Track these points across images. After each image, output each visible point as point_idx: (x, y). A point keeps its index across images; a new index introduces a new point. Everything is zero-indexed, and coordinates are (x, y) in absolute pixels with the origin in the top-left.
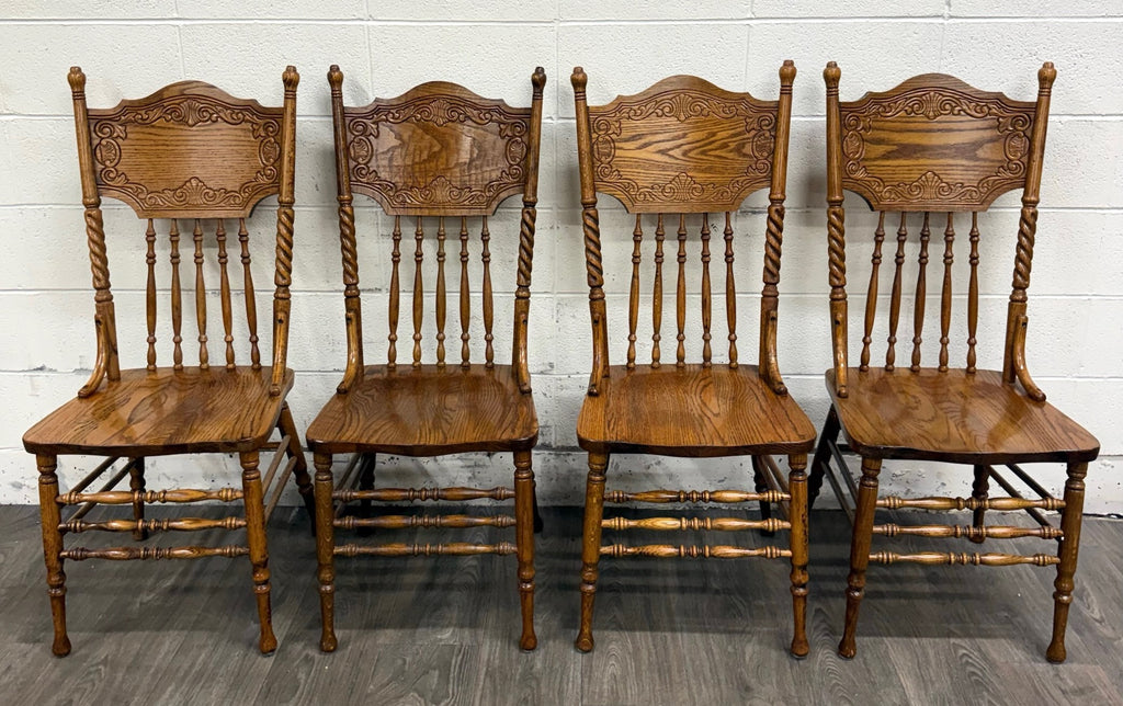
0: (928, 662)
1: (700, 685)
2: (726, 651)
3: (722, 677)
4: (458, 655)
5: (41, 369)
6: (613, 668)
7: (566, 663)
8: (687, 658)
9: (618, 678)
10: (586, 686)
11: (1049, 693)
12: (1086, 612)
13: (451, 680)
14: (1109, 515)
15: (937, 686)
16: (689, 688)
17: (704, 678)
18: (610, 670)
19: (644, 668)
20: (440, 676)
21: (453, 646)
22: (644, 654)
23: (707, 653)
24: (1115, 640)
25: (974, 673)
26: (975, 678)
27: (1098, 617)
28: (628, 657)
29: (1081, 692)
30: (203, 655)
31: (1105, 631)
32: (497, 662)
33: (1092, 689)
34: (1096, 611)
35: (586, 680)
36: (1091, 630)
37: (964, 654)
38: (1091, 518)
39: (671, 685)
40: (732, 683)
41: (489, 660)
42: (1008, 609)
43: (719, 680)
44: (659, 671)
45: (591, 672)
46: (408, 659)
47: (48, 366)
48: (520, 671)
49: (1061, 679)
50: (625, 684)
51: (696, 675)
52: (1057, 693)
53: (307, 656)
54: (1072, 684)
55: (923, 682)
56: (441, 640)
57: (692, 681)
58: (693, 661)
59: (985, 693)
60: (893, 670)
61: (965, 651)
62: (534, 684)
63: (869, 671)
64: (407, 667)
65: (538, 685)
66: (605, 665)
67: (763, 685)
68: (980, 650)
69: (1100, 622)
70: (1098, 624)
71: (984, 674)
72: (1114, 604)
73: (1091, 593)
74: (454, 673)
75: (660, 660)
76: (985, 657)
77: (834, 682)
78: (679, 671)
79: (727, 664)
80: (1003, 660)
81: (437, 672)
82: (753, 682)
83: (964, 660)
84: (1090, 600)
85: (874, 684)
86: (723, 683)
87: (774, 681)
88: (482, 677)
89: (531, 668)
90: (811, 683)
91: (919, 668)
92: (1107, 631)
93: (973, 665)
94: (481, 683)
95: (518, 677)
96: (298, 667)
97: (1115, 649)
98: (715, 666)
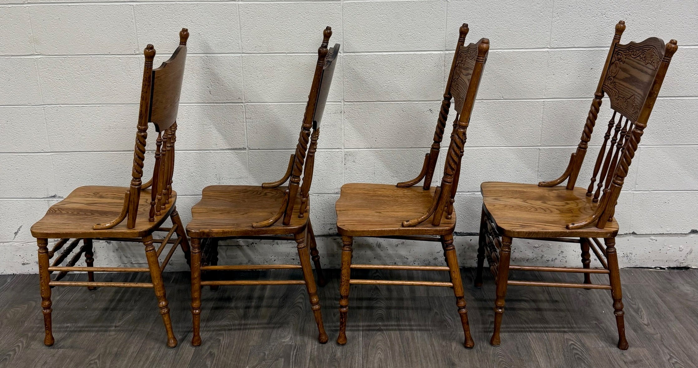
0: (552, 348)
1: (427, 362)
2: (441, 344)
3: (439, 358)
4: (294, 350)
5: (54, 197)
6: (380, 355)
7: (353, 353)
8: (420, 349)
9: (383, 360)
10: (365, 364)
11: (618, 363)
12: (640, 321)
13: (291, 363)
14: (655, 268)
15: (557, 360)
16: (422, 364)
17: (430, 359)
18: (378, 356)
19: (396, 354)
20: (284, 362)
21: (291, 345)
22: (397, 348)
23: (431, 346)
24: (655, 335)
25: (577, 354)
26: (578, 356)
27: (646, 322)
28: (388, 349)
29: (635, 362)
30: (153, 353)
31: (649, 330)
32: (316, 353)
33: (641, 361)
34: (646, 319)
35: (365, 361)
36: (642, 330)
37: (572, 344)
38: (646, 270)
39: (412, 364)
40: (445, 361)
41: (311, 352)
42: (597, 319)
43: (438, 360)
44: (405, 356)
45: (367, 357)
46: (267, 353)
47: (58, 195)
48: (329, 357)
49: (624, 356)
50: (386, 363)
51: (425, 357)
52: (622, 363)
53: (211, 352)
54: (630, 358)
55: (549, 358)
56: (284, 342)
57: (423, 361)
58: (423, 351)
59: (583, 364)
60: (532, 353)
61: (573, 342)
62: (336, 364)
63: (519, 354)
64: (266, 357)
65: (339, 364)
66: (375, 354)
67: (462, 362)
68: (580, 341)
69: (647, 326)
70: (646, 327)
71: (583, 355)
72: (655, 316)
73: (643, 311)
74: (292, 360)
75: (405, 350)
76: (583, 345)
77: (501, 359)
78: (416, 356)
79: (442, 351)
80: (593, 347)
81: (283, 359)
82: (456, 361)
83: (572, 347)
84: (642, 313)
85: (522, 360)
86: (440, 361)
87: (468, 359)
88: (308, 361)
89: (335, 356)
90: (488, 360)
91: (547, 352)
92: (650, 330)
93: (576, 349)
94: (308, 365)
95: (327, 361)
96: (206, 358)
97: (655, 340)
98: (436, 353)
